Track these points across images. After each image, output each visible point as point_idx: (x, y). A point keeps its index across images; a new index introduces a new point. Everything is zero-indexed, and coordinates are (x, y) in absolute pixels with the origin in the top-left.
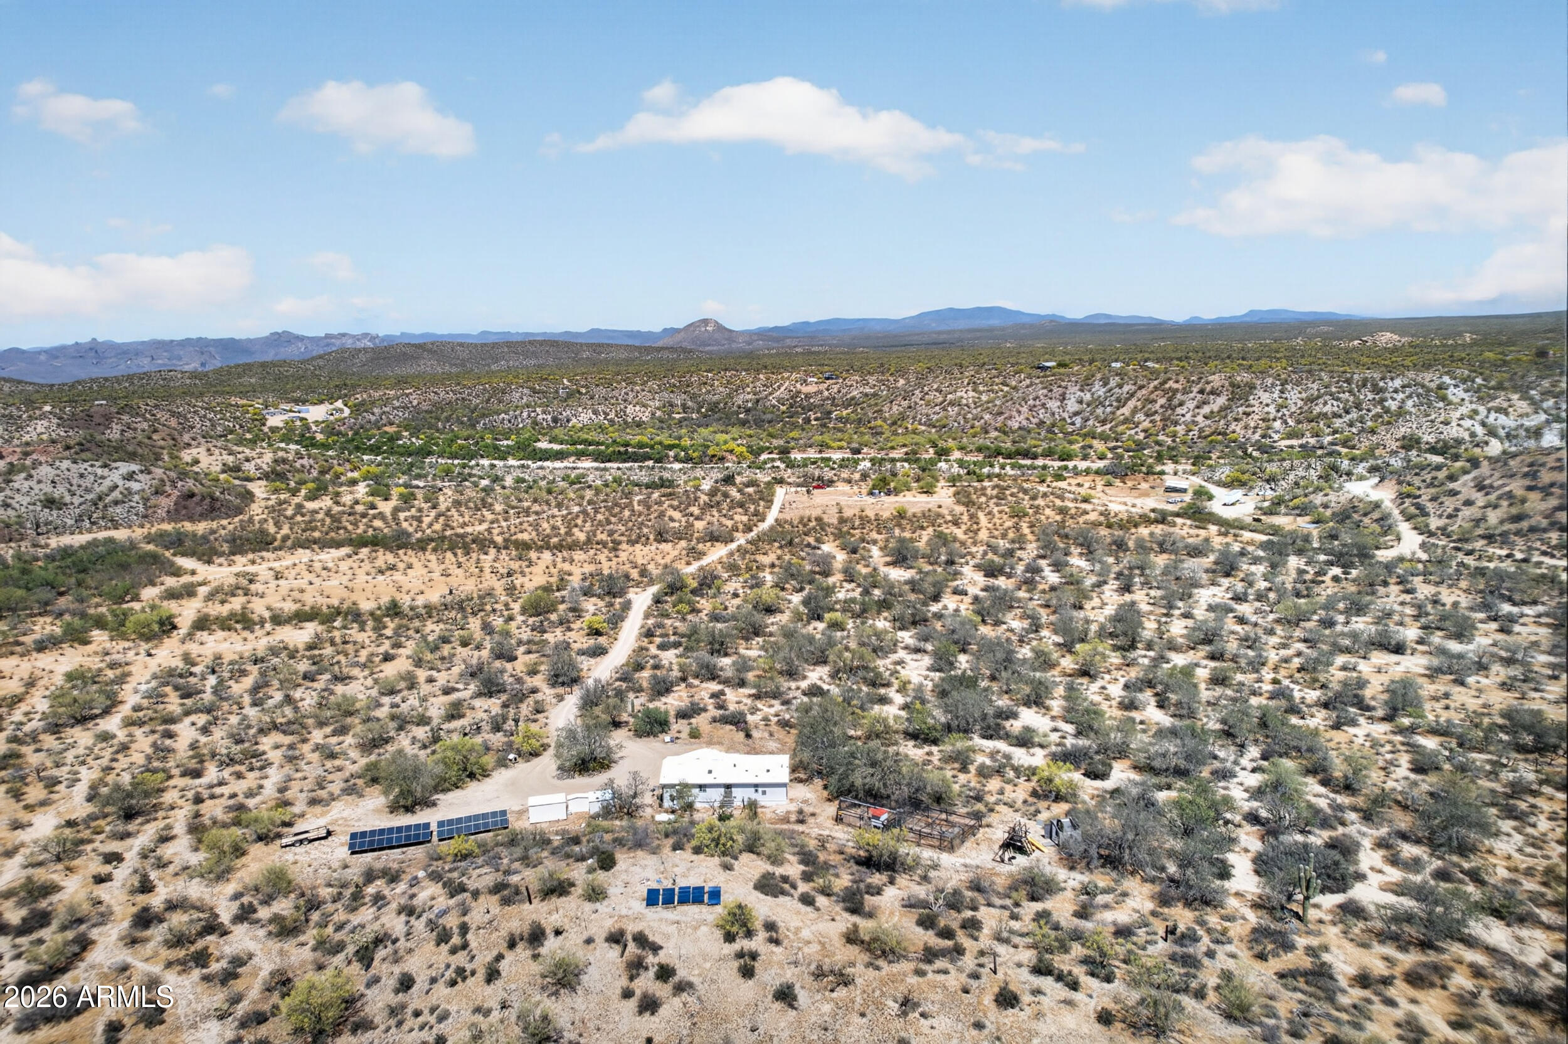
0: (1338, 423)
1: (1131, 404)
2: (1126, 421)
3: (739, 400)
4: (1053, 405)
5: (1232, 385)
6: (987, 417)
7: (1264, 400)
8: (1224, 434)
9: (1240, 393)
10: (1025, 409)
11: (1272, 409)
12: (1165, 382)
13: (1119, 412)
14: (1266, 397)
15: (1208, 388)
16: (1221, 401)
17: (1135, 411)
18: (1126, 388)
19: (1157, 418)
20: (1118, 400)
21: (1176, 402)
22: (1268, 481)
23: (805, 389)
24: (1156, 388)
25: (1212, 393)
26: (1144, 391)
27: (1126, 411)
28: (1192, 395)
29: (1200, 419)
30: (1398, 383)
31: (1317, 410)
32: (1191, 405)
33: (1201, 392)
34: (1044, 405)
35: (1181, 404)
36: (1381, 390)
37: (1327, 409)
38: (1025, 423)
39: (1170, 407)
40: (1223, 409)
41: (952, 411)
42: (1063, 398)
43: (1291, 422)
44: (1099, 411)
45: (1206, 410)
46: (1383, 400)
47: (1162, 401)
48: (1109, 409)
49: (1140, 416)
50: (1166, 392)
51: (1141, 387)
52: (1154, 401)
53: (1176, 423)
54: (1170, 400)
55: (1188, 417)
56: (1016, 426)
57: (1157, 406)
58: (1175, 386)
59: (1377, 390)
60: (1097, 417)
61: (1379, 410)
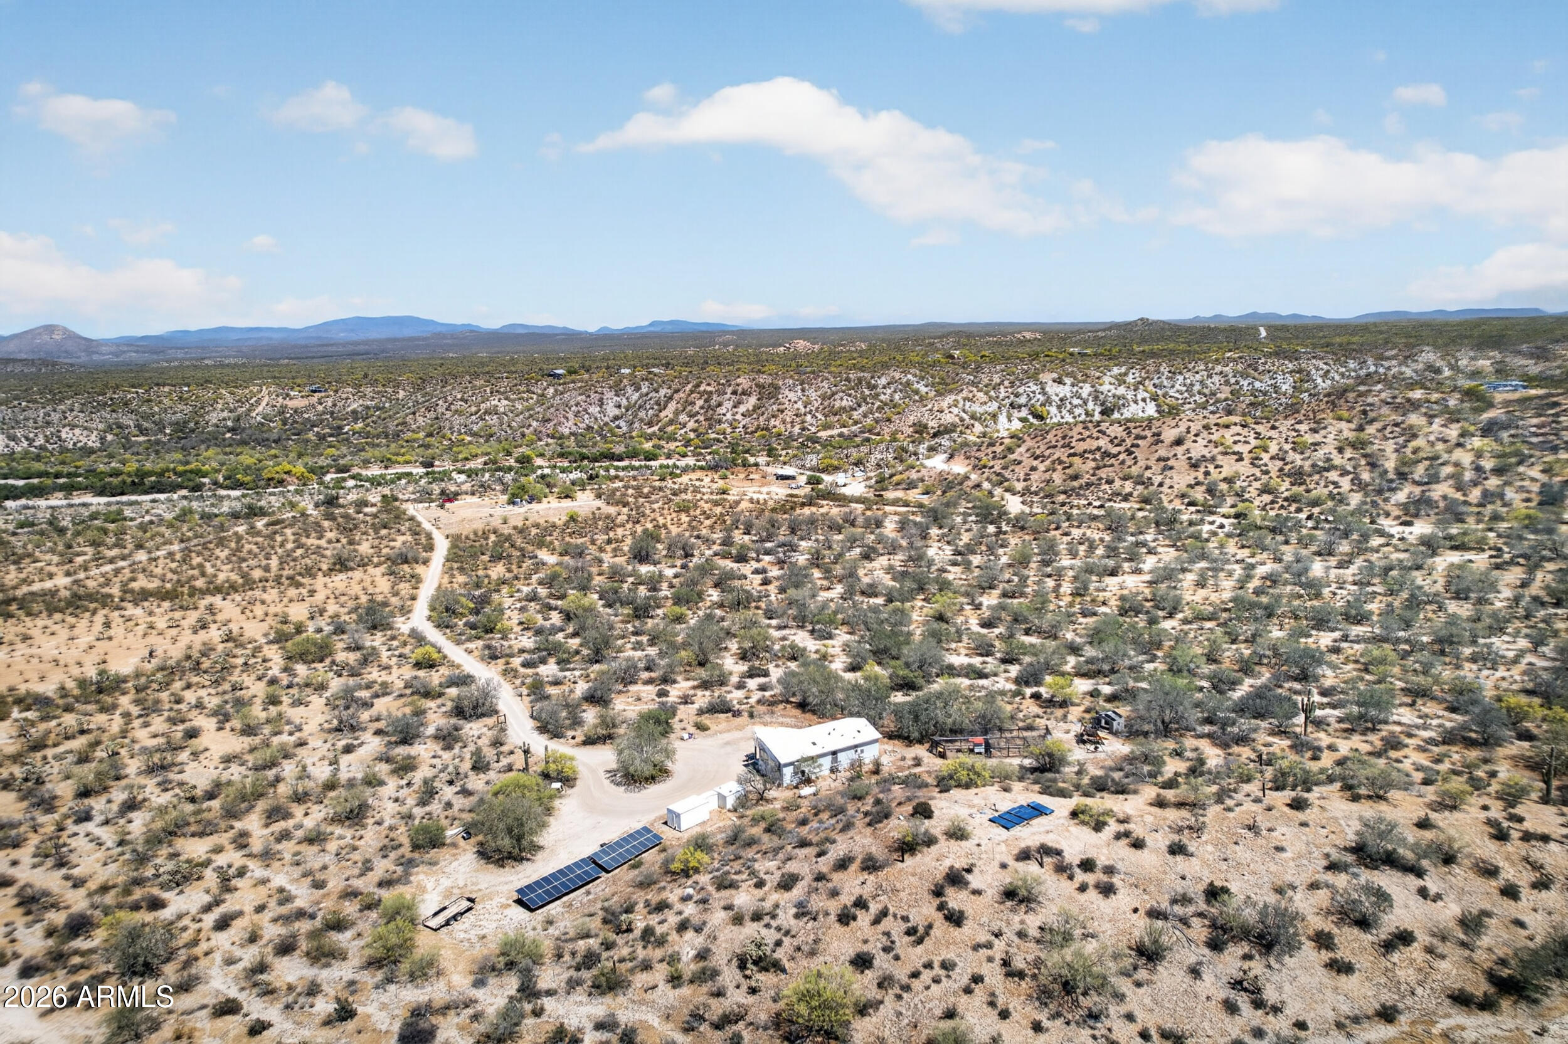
0: (856, 415)
1: (672, 406)
2: (671, 422)
3: (214, 418)
4: (594, 410)
5: (757, 385)
6: (535, 424)
7: (791, 397)
8: (767, 429)
9: (768, 393)
10: (570, 415)
11: (800, 405)
12: (698, 386)
13: (662, 415)
14: (792, 396)
15: (740, 389)
16: (752, 401)
17: (677, 413)
18: (663, 392)
19: (702, 418)
20: (658, 403)
21: (713, 403)
22: (856, 464)
23: (292, 404)
24: (692, 392)
25: (744, 393)
26: (681, 394)
27: (668, 412)
28: (728, 396)
29: (739, 417)
30: (883, 381)
31: (837, 404)
32: (728, 405)
33: (734, 393)
34: (585, 410)
35: (720, 405)
36: (875, 387)
37: (844, 403)
38: (574, 428)
39: (708, 407)
40: (756, 408)
41: (493, 420)
42: (601, 403)
43: (819, 416)
44: (642, 414)
45: (742, 409)
46: (878, 395)
47: (700, 403)
48: (651, 412)
49: (683, 418)
50: (702, 394)
51: (677, 391)
52: (693, 403)
53: (720, 422)
54: (706, 401)
55: (729, 416)
56: (566, 431)
57: (697, 408)
58: (709, 389)
59: (872, 387)
60: (642, 420)
61: (878, 404)
